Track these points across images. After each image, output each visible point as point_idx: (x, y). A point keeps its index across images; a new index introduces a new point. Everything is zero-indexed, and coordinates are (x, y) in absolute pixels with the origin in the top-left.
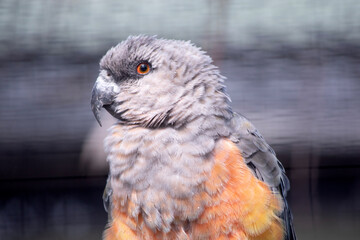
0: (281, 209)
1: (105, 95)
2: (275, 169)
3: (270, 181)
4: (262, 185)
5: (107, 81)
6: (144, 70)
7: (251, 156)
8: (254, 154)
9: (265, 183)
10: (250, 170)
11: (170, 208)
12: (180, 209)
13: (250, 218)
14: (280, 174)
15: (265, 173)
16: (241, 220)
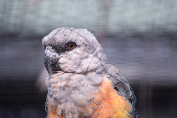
0: (131, 110)
1: (52, 59)
2: (128, 91)
3: (125, 97)
4: (121, 98)
5: (52, 52)
6: (71, 46)
7: (116, 84)
8: (118, 83)
9: (123, 98)
10: (116, 91)
11: (76, 111)
12: (82, 112)
13: (116, 115)
14: (131, 93)
15: (123, 93)
16: (112, 116)
